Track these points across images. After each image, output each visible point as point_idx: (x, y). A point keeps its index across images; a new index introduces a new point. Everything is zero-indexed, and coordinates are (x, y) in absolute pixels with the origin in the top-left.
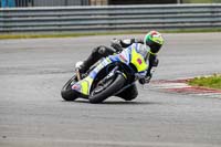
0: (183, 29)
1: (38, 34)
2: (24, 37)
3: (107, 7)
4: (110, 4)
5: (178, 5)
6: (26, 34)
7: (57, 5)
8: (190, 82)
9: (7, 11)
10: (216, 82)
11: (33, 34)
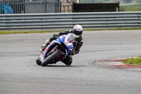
0: (120, 28)
1: (28, 31)
2: (20, 33)
3: (71, 13)
4: (73, 12)
5: (117, 12)
6: (21, 31)
7: (40, 12)
8: (124, 61)
9: (8, 16)
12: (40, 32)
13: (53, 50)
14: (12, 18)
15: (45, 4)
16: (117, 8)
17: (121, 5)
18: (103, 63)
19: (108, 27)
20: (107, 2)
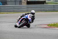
0: (46, 11)
6: (5, 12)
8: (48, 25)
10: (55, 25)
11: (7, 12)
12: (13, 13)
13: (23, 21)
14: (2, 7)
15: (15, 1)
16: (45, 3)
17: (46, 2)
18: (39, 26)
19: (41, 11)
20: (41, 1)
